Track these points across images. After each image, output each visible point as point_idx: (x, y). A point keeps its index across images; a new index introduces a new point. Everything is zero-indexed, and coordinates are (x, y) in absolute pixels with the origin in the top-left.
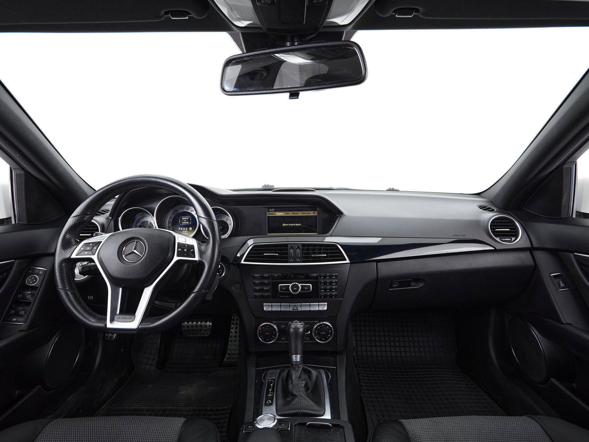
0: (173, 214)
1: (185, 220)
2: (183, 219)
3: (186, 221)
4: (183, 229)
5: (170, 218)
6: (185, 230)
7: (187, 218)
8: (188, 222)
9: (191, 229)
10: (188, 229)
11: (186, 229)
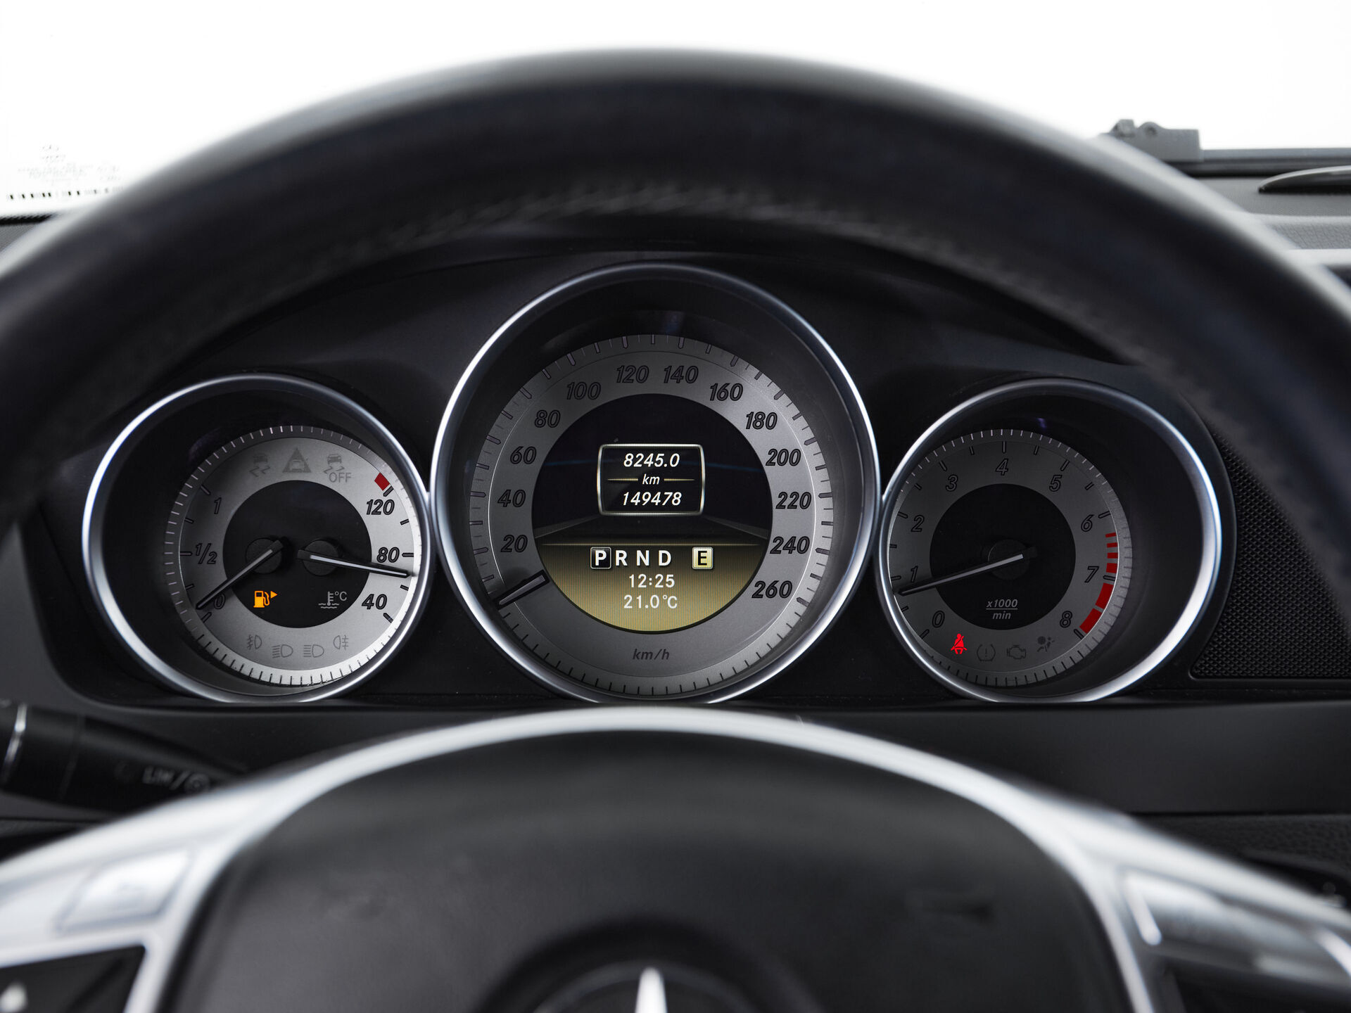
0: (542, 419)
1: (652, 471)
2: (628, 460)
3: (663, 487)
4: (631, 558)
5: (517, 456)
6: (653, 568)
7: (668, 452)
8: (677, 498)
9: (703, 556)
10: (681, 562)
11: (665, 557)
